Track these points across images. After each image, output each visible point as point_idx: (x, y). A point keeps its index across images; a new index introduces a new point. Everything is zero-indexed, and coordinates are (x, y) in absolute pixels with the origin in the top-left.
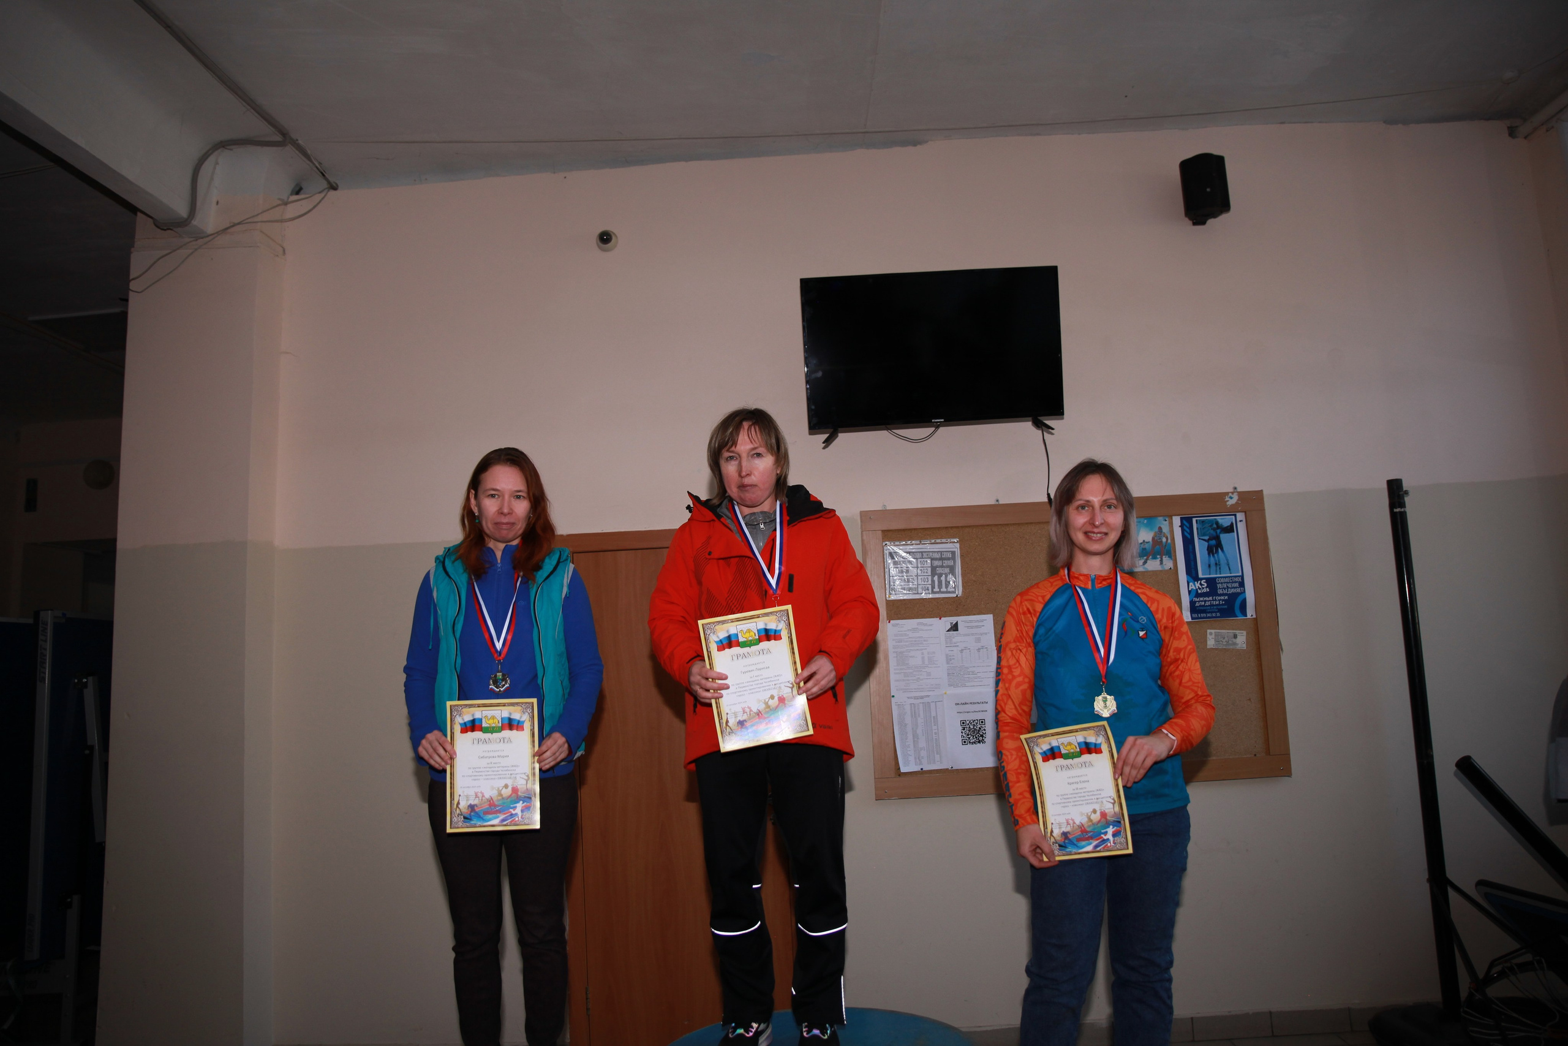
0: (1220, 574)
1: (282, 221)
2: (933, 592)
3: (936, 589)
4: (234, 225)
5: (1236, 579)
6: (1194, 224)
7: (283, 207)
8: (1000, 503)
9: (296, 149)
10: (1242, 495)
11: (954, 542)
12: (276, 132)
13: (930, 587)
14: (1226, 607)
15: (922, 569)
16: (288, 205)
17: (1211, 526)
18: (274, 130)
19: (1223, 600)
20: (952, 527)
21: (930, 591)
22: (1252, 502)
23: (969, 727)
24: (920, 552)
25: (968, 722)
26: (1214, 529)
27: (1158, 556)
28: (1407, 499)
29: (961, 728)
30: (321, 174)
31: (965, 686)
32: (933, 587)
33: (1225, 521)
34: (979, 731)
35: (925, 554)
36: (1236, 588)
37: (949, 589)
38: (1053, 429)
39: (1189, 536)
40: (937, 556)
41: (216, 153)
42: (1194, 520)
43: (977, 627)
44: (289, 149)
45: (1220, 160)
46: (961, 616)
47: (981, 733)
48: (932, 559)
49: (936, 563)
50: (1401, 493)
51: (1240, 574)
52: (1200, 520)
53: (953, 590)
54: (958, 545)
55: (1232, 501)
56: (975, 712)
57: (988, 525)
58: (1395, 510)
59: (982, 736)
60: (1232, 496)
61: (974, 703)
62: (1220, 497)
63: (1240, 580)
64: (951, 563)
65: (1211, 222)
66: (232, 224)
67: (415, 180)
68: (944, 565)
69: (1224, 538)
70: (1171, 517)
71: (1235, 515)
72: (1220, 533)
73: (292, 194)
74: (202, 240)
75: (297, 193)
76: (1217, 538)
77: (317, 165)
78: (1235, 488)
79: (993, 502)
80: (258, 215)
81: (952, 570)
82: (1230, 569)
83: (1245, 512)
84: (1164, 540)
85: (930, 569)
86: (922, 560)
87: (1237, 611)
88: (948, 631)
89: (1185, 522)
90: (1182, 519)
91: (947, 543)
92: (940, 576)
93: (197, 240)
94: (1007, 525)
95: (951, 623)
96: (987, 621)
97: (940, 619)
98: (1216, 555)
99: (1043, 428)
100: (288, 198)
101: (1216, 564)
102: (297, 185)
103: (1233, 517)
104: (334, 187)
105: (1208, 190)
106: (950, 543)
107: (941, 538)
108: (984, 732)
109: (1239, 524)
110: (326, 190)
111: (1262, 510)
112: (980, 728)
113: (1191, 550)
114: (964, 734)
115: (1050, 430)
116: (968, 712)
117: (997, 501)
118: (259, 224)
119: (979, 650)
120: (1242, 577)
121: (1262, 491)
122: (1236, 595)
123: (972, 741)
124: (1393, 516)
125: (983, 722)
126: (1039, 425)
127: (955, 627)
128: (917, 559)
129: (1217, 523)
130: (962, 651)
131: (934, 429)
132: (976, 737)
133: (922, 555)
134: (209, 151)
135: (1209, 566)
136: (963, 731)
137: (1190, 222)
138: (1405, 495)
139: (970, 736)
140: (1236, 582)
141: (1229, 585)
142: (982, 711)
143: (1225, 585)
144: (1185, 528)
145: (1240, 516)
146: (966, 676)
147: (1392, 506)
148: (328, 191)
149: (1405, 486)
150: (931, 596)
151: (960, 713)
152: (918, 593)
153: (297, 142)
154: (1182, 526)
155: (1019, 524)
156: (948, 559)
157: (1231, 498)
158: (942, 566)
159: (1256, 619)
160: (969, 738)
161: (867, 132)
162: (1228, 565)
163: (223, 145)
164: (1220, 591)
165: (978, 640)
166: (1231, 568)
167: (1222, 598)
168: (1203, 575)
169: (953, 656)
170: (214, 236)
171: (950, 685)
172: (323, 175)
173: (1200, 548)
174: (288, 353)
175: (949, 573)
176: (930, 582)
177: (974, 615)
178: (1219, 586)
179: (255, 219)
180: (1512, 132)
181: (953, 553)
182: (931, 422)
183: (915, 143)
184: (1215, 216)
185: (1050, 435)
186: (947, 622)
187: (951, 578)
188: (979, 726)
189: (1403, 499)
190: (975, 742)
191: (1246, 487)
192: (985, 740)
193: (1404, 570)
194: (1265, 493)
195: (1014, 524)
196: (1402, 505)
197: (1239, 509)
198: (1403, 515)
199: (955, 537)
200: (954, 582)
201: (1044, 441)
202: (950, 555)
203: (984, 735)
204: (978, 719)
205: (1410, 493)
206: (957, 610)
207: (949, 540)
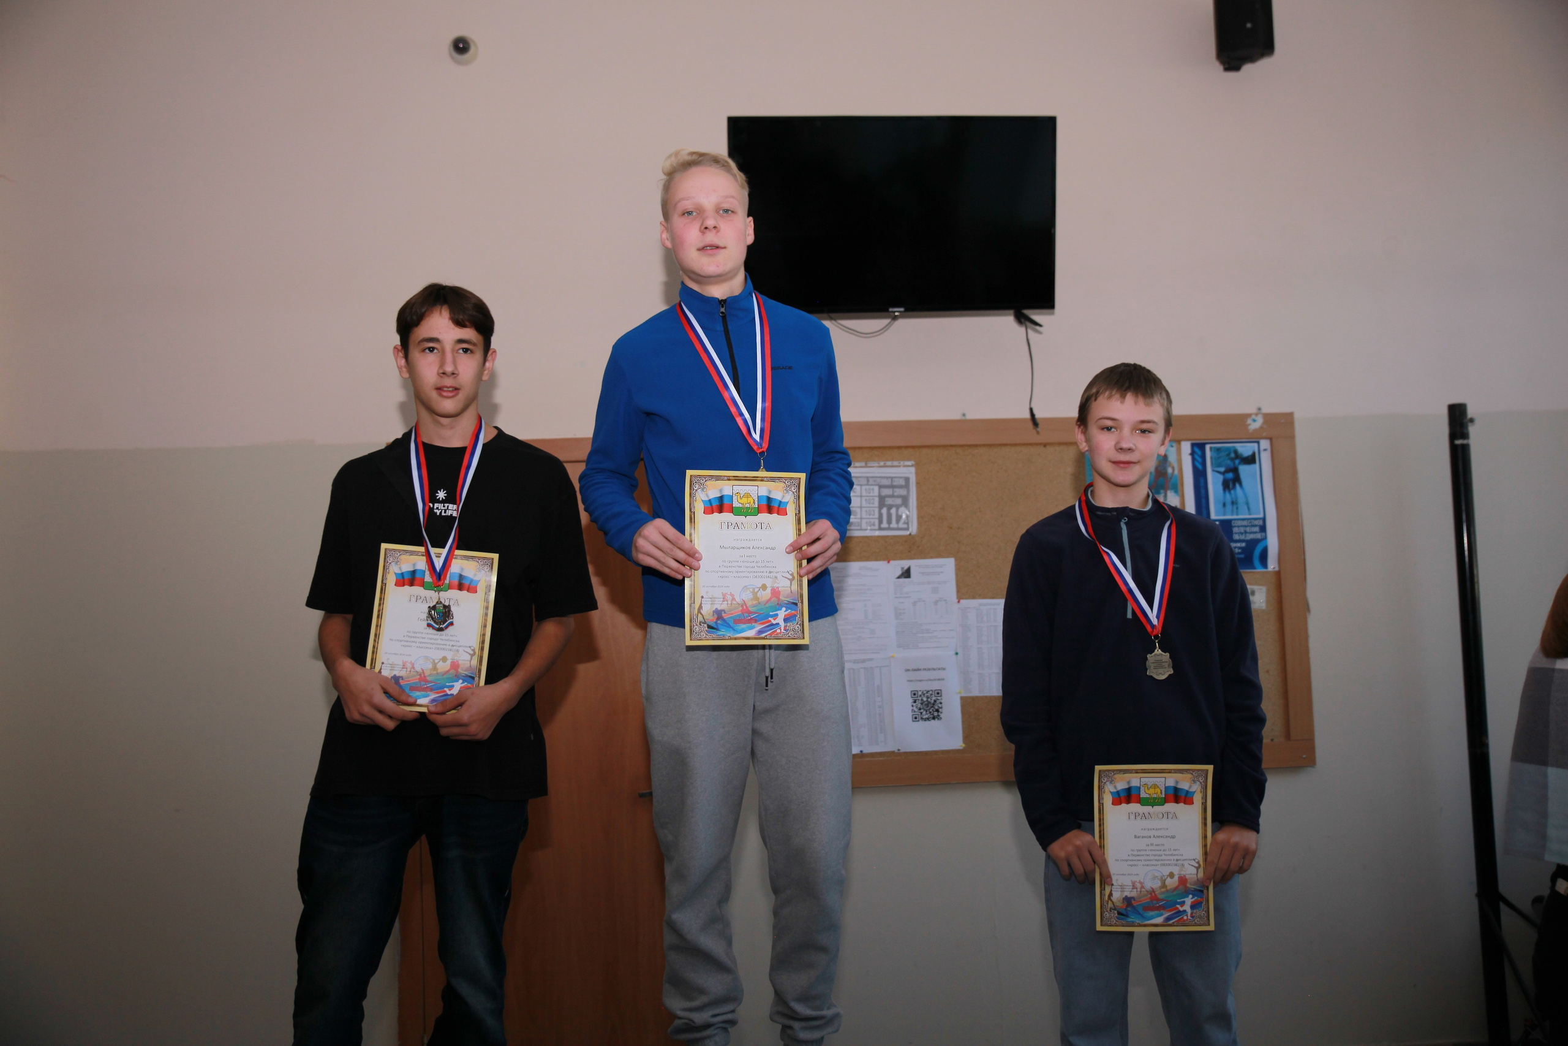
0: (1237, 514)
2: (880, 529)
3: (885, 525)
5: (1256, 522)
6: (1226, 69)
8: (969, 417)
10: (1269, 419)
11: (909, 466)
13: (877, 522)
14: (1242, 556)
15: (868, 498)
19: (1239, 548)
20: (906, 447)
21: (877, 527)
22: (1280, 427)
23: (922, 700)
24: (865, 477)
25: (920, 693)
26: (1232, 460)
27: (1162, 491)
28: (1472, 430)
29: (911, 700)
31: (917, 647)
32: (881, 522)
33: (1245, 449)
34: (934, 704)
35: (871, 481)
36: (1255, 533)
37: (901, 525)
38: (1040, 326)
39: (1200, 467)
40: (887, 482)
42: (1208, 447)
43: (934, 573)
46: (914, 559)
47: (936, 707)
48: (881, 487)
49: (886, 492)
50: (1464, 421)
51: (1261, 516)
52: (1215, 448)
53: (905, 526)
54: (913, 470)
55: (1255, 425)
56: (930, 680)
57: (952, 446)
58: (1458, 442)
59: (937, 711)
60: (1256, 418)
61: (929, 669)
62: (1240, 420)
63: (1261, 523)
64: (903, 492)
65: (1247, 68)
68: (895, 494)
69: (1244, 470)
70: (1179, 442)
71: (1258, 443)
72: (1239, 464)
76: (1235, 470)
78: (1259, 409)
79: (956, 416)
81: (905, 501)
82: (1249, 509)
83: (1271, 439)
84: (1170, 470)
85: (877, 500)
86: (868, 487)
87: (1256, 562)
88: (899, 578)
89: (1197, 450)
90: (1193, 445)
91: (900, 466)
92: (890, 507)
94: (976, 446)
95: (902, 568)
96: (948, 565)
97: (889, 562)
98: (1232, 492)
99: (1028, 324)
101: (1233, 503)
103: (1256, 445)
105: (1249, 25)
106: (904, 466)
107: (893, 460)
108: (940, 705)
109: (1262, 454)
111: (1292, 438)
112: (935, 701)
113: (1202, 484)
114: (914, 708)
115: (1038, 328)
116: (920, 681)
117: (964, 415)
120: (1264, 519)
121: (1291, 415)
122: (1255, 542)
123: (924, 717)
124: (1453, 448)
125: (939, 693)
126: (1021, 319)
127: (907, 574)
128: (861, 485)
129: (1236, 452)
130: (915, 603)
131: (889, 320)
132: (930, 713)
133: (868, 481)
135: (1224, 505)
136: (914, 704)
137: (1221, 68)
138: (1470, 424)
139: (922, 711)
140: (1255, 526)
141: (1248, 529)
142: (939, 680)
143: (1242, 530)
144: (1197, 457)
145: (1265, 444)
146: (919, 635)
147: (1452, 436)
149: (1471, 412)
150: (877, 533)
151: (911, 681)
152: (861, 530)
154: (1193, 454)
155: (990, 446)
156: (901, 487)
157: (1254, 421)
158: (893, 496)
159: (1278, 574)
160: (921, 713)
162: (1247, 504)
164: (1236, 537)
165: (935, 590)
166: (1251, 508)
167: (1239, 545)
168: (1216, 515)
169: (904, 609)
171: (899, 646)
173: (1214, 482)
175: (901, 506)
176: (877, 515)
177: (932, 558)
178: (1235, 530)
181: (907, 480)
182: (888, 311)
184: (1252, 59)
185: (1037, 335)
186: (898, 566)
187: (904, 513)
188: (934, 698)
189: (1467, 427)
190: (926, 720)
191: (1273, 407)
192: (942, 716)
193: (1464, 517)
194: (1296, 416)
195: (984, 445)
196: (1465, 436)
197: (1264, 434)
198: (1465, 449)
199: (909, 460)
200: (907, 517)
201: (1028, 340)
202: (902, 482)
203: (940, 710)
204: (934, 689)
205: (1477, 421)
206: (909, 552)
207: (902, 463)
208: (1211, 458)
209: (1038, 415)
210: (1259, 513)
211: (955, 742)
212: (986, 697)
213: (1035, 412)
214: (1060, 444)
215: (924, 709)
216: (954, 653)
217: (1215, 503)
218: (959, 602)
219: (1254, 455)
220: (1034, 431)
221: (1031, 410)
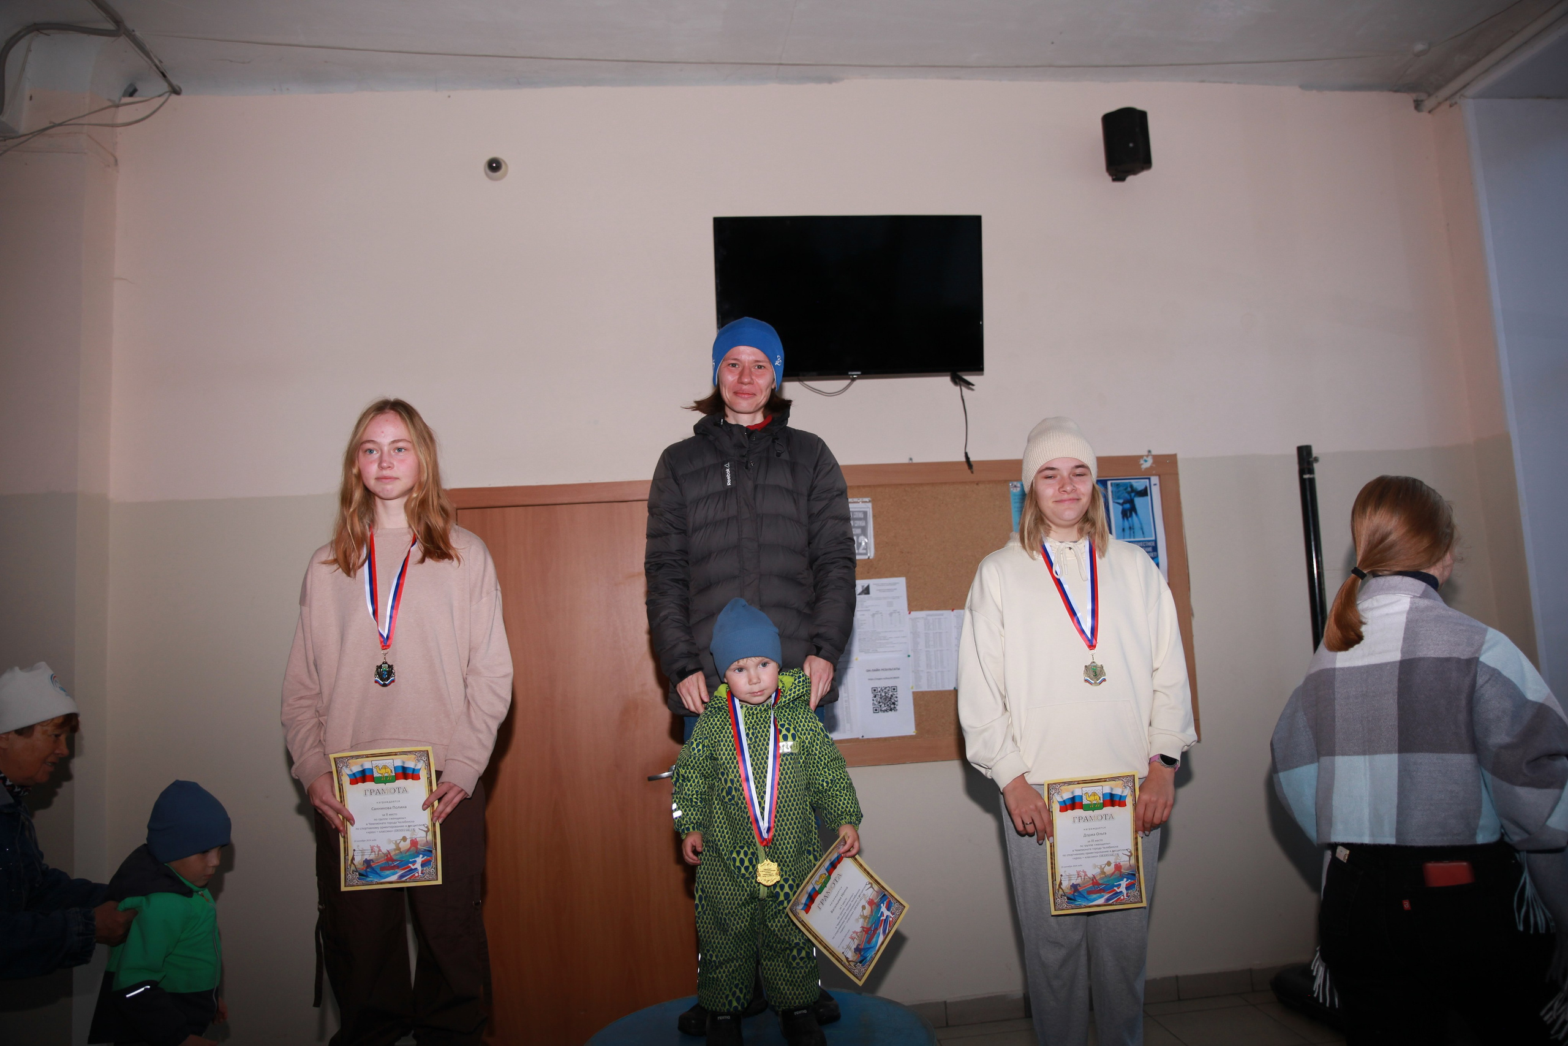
0: (1134, 538)
1: (113, 126)
4: (54, 126)
5: (1149, 544)
6: (1114, 180)
7: (113, 109)
8: (915, 461)
9: (131, 40)
10: (1158, 459)
11: (866, 502)
12: (108, 19)
16: (120, 108)
17: (1126, 489)
18: (104, 15)
20: (864, 487)
22: (1166, 466)
23: (881, 695)
25: (879, 689)
26: (1129, 493)
28: (1316, 466)
29: (872, 695)
30: (161, 75)
31: (876, 651)
33: (1139, 485)
34: (891, 698)
38: (973, 385)
41: (28, 37)
42: (1109, 483)
43: (889, 590)
44: (123, 41)
45: (1142, 116)
46: (872, 578)
47: (893, 701)
50: (1311, 459)
52: (1115, 483)
53: (865, 551)
54: (870, 505)
55: (1146, 465)
56: (887, 678)
57: (901, 485)
58: (1306, 476)
59: (894, 704)
60: (1147, 459)
61: (886, 670)
62: (1134, 460)
63: (1153, 544)
64: (862, 523)
65: (1130, 179)
66: (52, 124)
67: (275, 90)
68: (856, 525)
69: (1139, 501)
71: (1149, 479)
72: (1135, 496)
73: (124, 95)
74: (11, 140)
75: (131, 95)
76: (1131, 502)
77: (157, 62)
78: (1149, 451)
79: (906, 461)
80: (84, 116)
81: (864, 532)
82: (1143, 533)
83: (1159, 476)
91: (859, 502)
93: (5, 140)
94: (921, 485)
95: (863, 587)
96: (900, 584)
98: (1130, 519)
99: (962, 383)
100: (120, 100)
101: (1130, 528)
102: (131, 85)
103: (1147, 481)
104: (176, 91)
105: (1131, 145)
106: (863, 502)
108: (896, 699)
109: (1153, 487)
110: (167, 95)
111: (1175, 474)
112: (892, 696)
114: (875, 702)
115: (971, 386)
116: (879, 679)
117: (911, 459)
118: (86, 126)
119: (891, 614)
120: (1155, 541)
121: (1175, 456)
123: (884, 709)
124: (1303, 482)
125: (894, 689)
126: (957, 380)
127: (866, 591)
129: (1131, 486)
130: (873, 615)
131: (848, 382)
132: (888, 705)
134: (19, 32)
135: (1123, 530)
136: (875, 699)
137: (1110, 178)
138: (1313, 461)
139: (881, 704)
140: (1149, 547)
142: (894, 678)
145: (1155, 480)
146: (877, 641)
147: (1302, 472)
148: (170, 95)
149: (1315, 452)
151: (872, 679)
153: (133, 33)
155: (933, 484)
156: (860, 519)
157: (1146, 461)
160: (881, 706)
161: (781, 64)
162: (1142, 529)
163: (37, 28)
165: (890, 604)
166: (1145, 532)
169: (865, 620)
170: (27, 137)
171: (861, 651)
172: (164, 76)
174: (123, 279)
175: (861, 535)
177: (887, 577)
179: (81, 121)
180: (1418, 105)
181: (865, 513)
182: (847, 374)
183: (830, 80)
184: (1134, 172)
185: (970, 393)
188: (891, 693)
189: (1312, 465)
190: (886, 710)
191: (1162, 449)
192: (897, 708)
193: (1312, 537)
194: (1179, 457)
195: (928, 484)
196: (1311, 471)
197: (1154, 472)
198: (1312, 481)
199: (867, 497)
200: (866, 543)
201: (962, 396)
202: (861, 515)
203: (896, 703)
204: (890, 686)
205: (1321, 460)
206: (868, 573)
207: (861, 499)
208: (1112, 492)
209: (972, 459)
210: (1152, 537)
211: (909, 729)
212: (933, 691)
213: (969, 455)
214: (990, 482)
215: (883, 703)
216: (907, 655)
217: (1116, 527)
218: (910, 613)
219: (1146, 488)
220: (969, 471)
221: (966, 454)
